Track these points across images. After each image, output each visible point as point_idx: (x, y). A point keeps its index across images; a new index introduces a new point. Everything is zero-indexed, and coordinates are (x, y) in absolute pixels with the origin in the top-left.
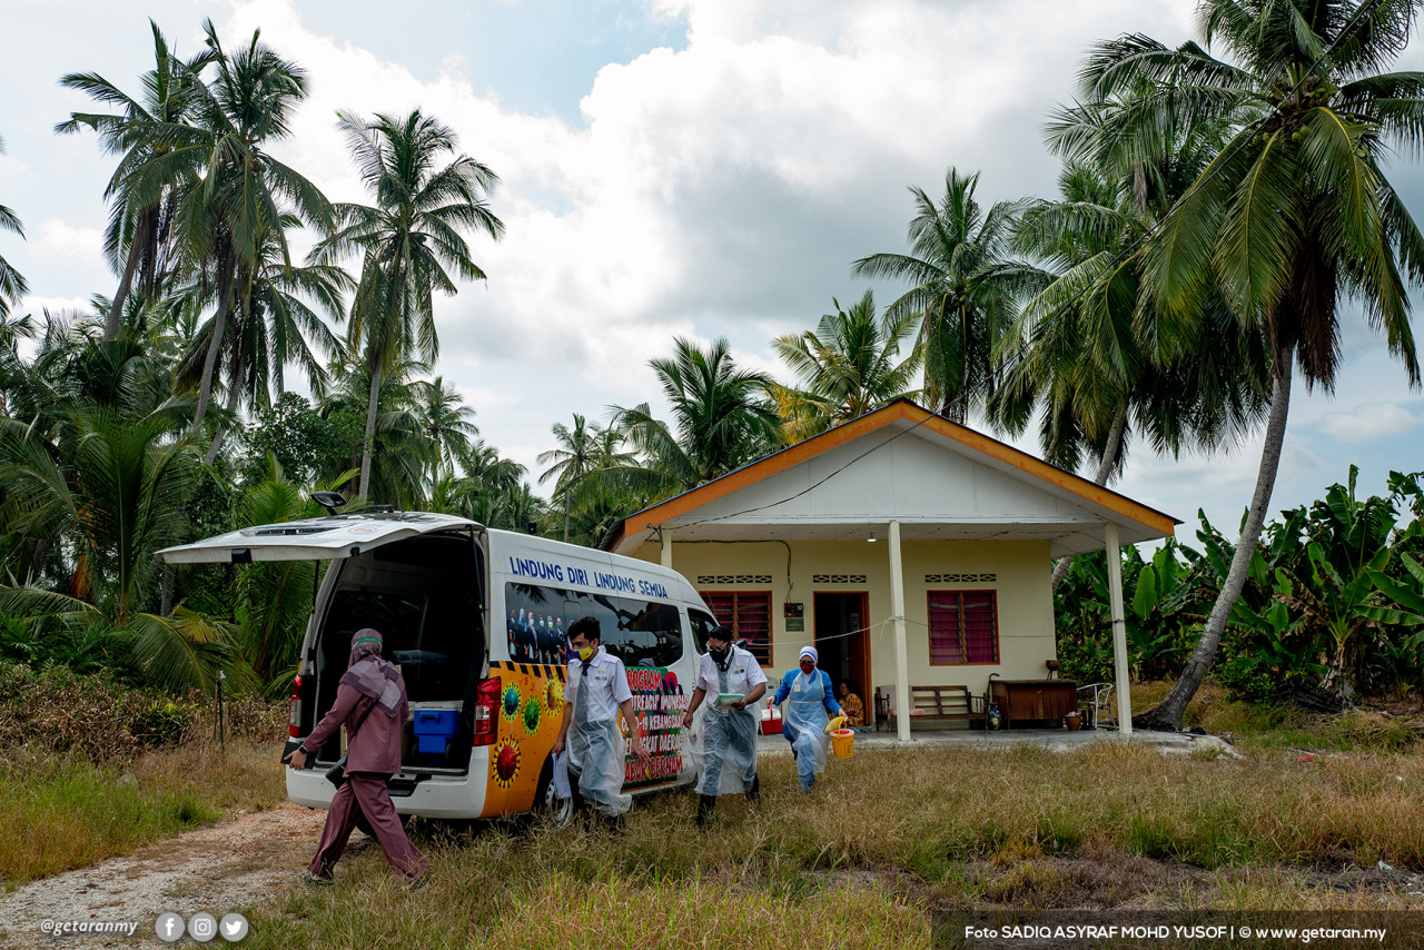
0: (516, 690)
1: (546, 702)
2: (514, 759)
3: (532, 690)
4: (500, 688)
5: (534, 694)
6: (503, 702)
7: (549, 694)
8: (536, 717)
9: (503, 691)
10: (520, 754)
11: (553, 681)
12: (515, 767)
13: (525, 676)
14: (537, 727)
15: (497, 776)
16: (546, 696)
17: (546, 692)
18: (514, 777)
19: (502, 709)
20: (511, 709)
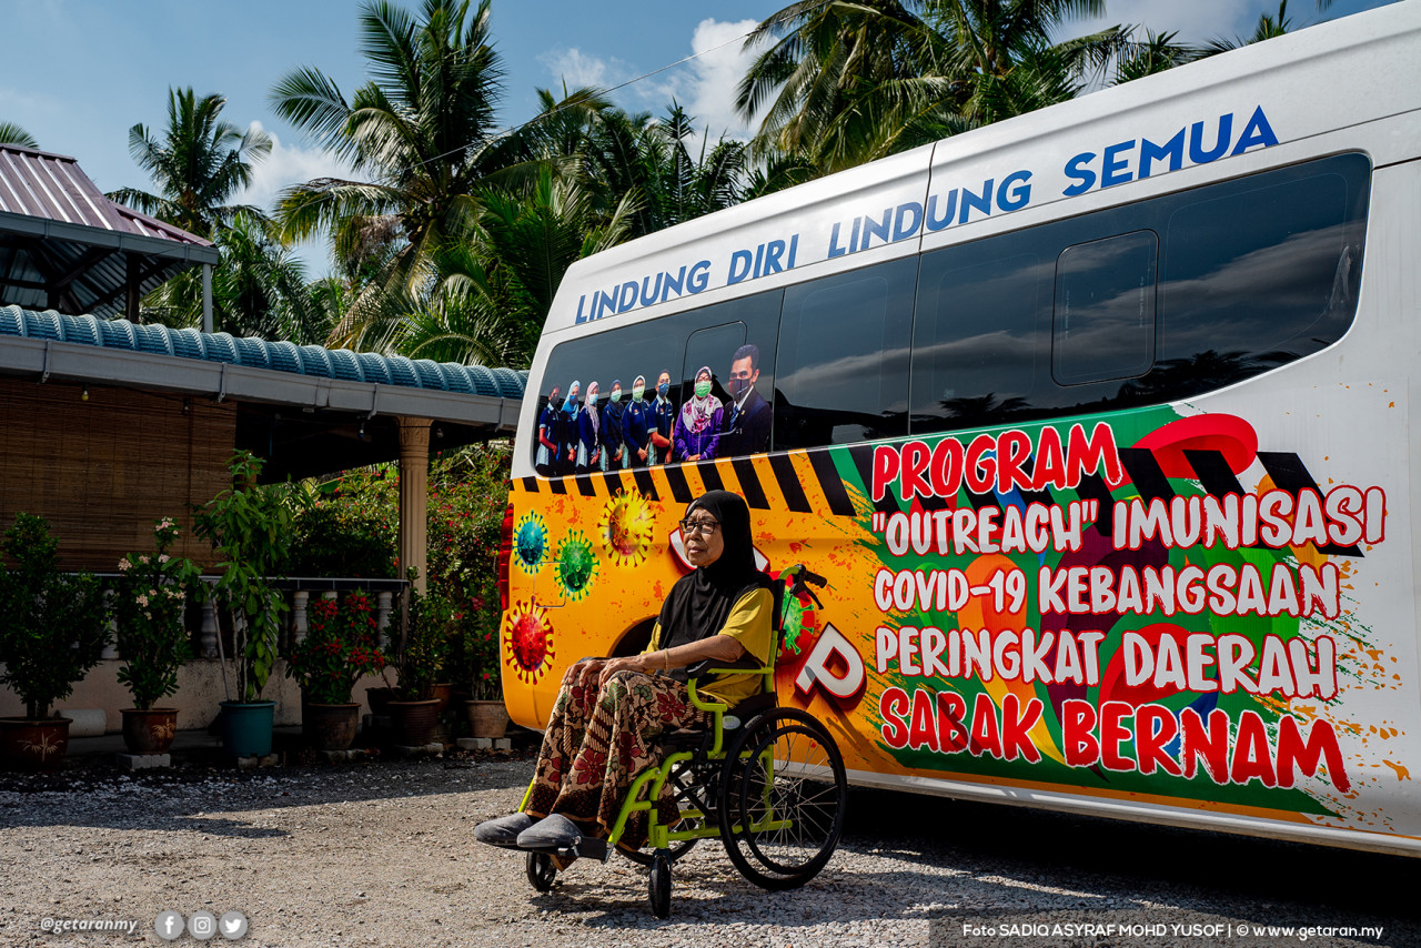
0: (537, 523)
1: (606, 541)
2: (541, 637)
3: (573, 521)
4: (512, 523)
5: (577, 527)
6: (515, 543)
7: (613, 525)
8: (587, 568)
9: (515, 526)
10: (551, 631)
11: (624, 500)
12: (543, 652)
13: (559, 497)
14: (587, 587)
15: (514, 662)
16: (606, 531)
17: (605, 522)
18: (544, 667)
19: (514, 555)
20: (531, 555)
